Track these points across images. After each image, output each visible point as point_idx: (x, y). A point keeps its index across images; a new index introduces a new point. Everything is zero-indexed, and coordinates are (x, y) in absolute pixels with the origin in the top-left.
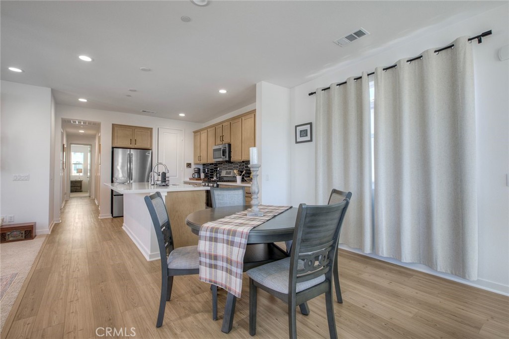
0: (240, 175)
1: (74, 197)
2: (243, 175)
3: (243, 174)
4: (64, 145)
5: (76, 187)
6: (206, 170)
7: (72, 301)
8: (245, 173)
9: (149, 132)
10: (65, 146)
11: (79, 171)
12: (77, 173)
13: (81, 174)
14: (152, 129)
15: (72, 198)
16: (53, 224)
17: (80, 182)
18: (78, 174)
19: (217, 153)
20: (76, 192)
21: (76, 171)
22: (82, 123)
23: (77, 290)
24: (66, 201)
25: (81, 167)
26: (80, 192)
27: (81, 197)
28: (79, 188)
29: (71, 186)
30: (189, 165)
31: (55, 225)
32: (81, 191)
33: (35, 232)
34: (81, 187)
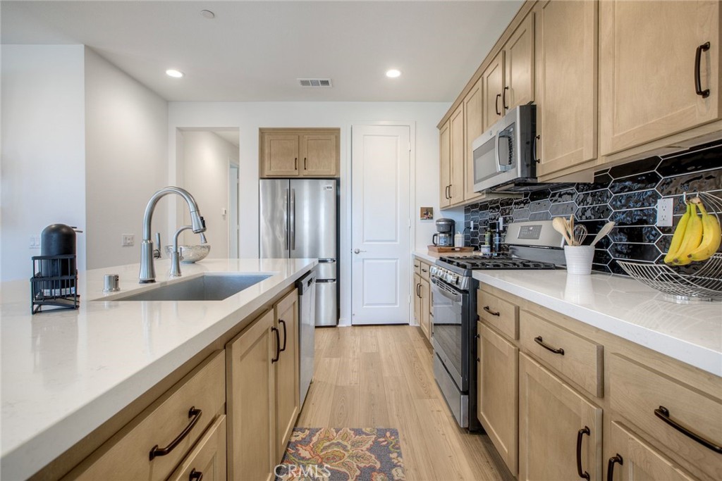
0: (587, 242)
2: (604, 243)
3: (599, 237)
6: (472, 223)
8: (613, 232)
9: (333, 137)
14: (338, 130)
19: (483, 161)
30: (427, 213)
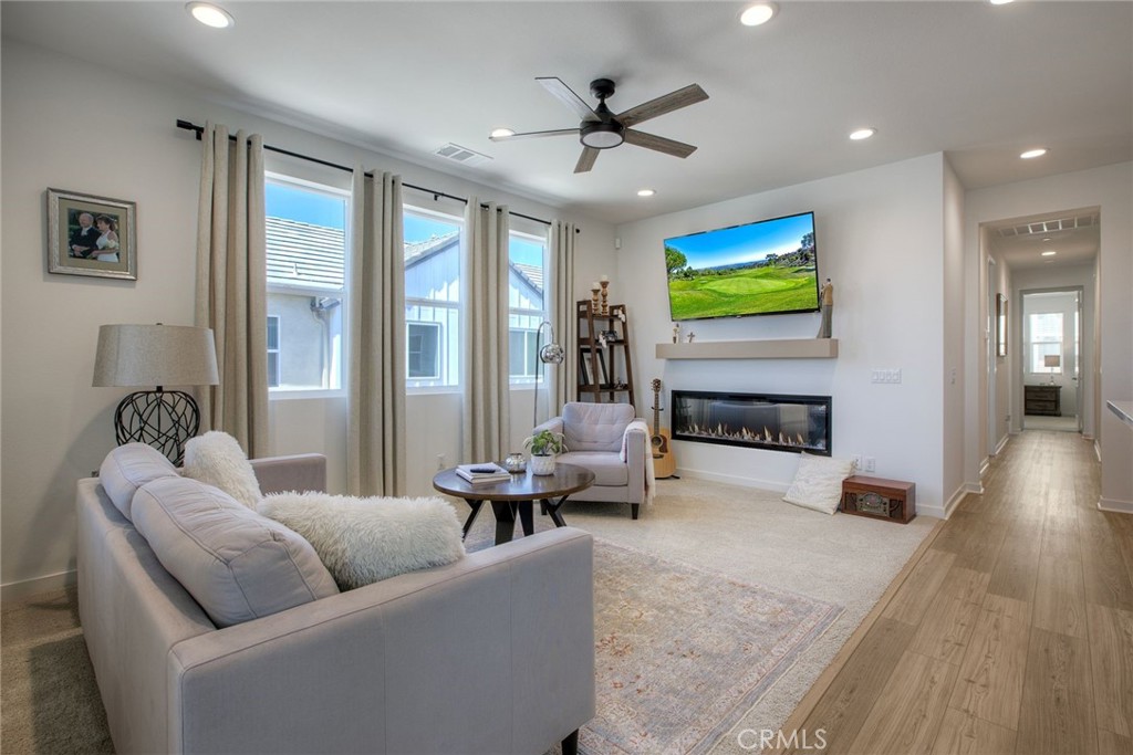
1: (1033, 429)
4: (998, 296)
5: (1042, 402)
7: (973, 682)
10: (1003, 300)
11: (1051, 361)
12: (1046, 365)
13: (1057, 370)
15: (1028, 429)
16: (960, 493)
17: (1055, 390)
18: (1048, 370)
20: (1042, 414)
21: (1043, 363)
22: (1046, 230)
23: (990, 661)
24: (1012, 437)
25: (1056, 350)
26: (1055, 415)
27: (1054, 431)
28: (1051, 406)
29: (1026, 400)
31: (965, 499)
32: (1059, 415)
33: (914, 507)
34: (1057, 402)
